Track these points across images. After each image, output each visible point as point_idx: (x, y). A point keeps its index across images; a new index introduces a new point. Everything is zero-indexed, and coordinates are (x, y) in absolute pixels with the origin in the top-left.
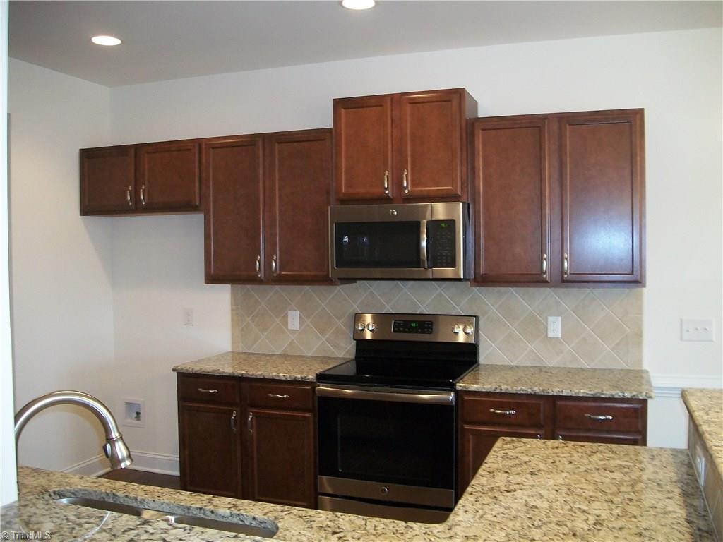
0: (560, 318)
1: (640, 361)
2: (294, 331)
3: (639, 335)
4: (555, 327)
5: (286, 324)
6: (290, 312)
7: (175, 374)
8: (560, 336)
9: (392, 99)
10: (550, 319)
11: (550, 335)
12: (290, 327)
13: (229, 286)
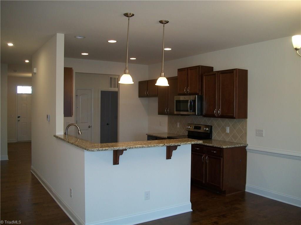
0: (229, 127)
1: (246, 141)
2: (178, 128)
3: (246, 133)
4: (228, 130)
5: (177, 126)
6: (178, 123)
7: (147, 136)
8: (229, 132)
9: (187, 69)
10: (227, 127)
11: (227, 132)
12: (178, 127)
13: (167, 116)
